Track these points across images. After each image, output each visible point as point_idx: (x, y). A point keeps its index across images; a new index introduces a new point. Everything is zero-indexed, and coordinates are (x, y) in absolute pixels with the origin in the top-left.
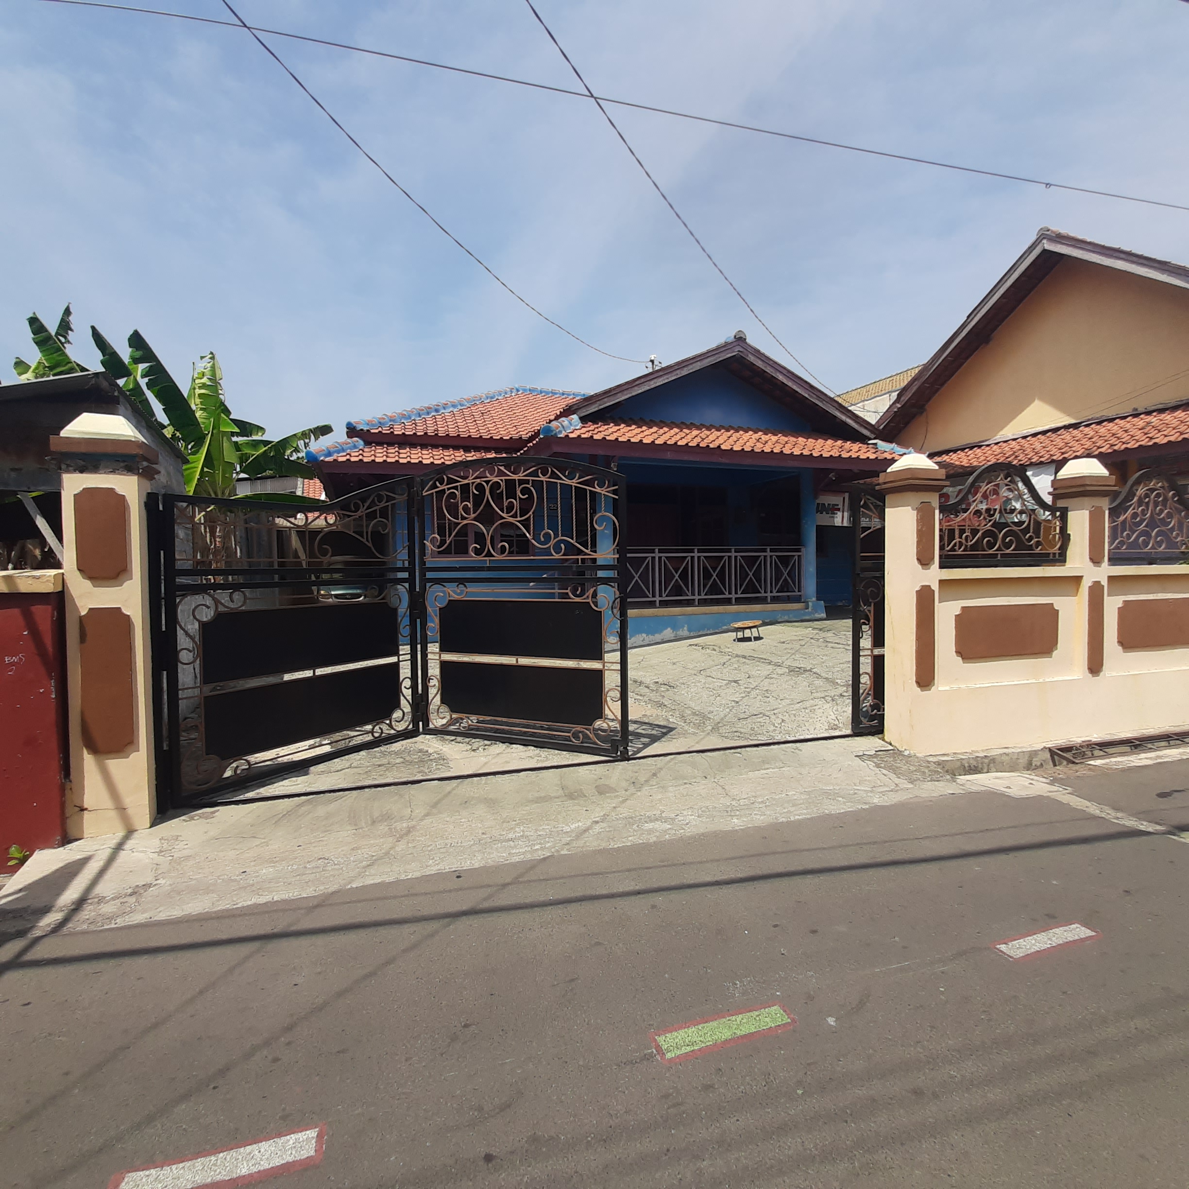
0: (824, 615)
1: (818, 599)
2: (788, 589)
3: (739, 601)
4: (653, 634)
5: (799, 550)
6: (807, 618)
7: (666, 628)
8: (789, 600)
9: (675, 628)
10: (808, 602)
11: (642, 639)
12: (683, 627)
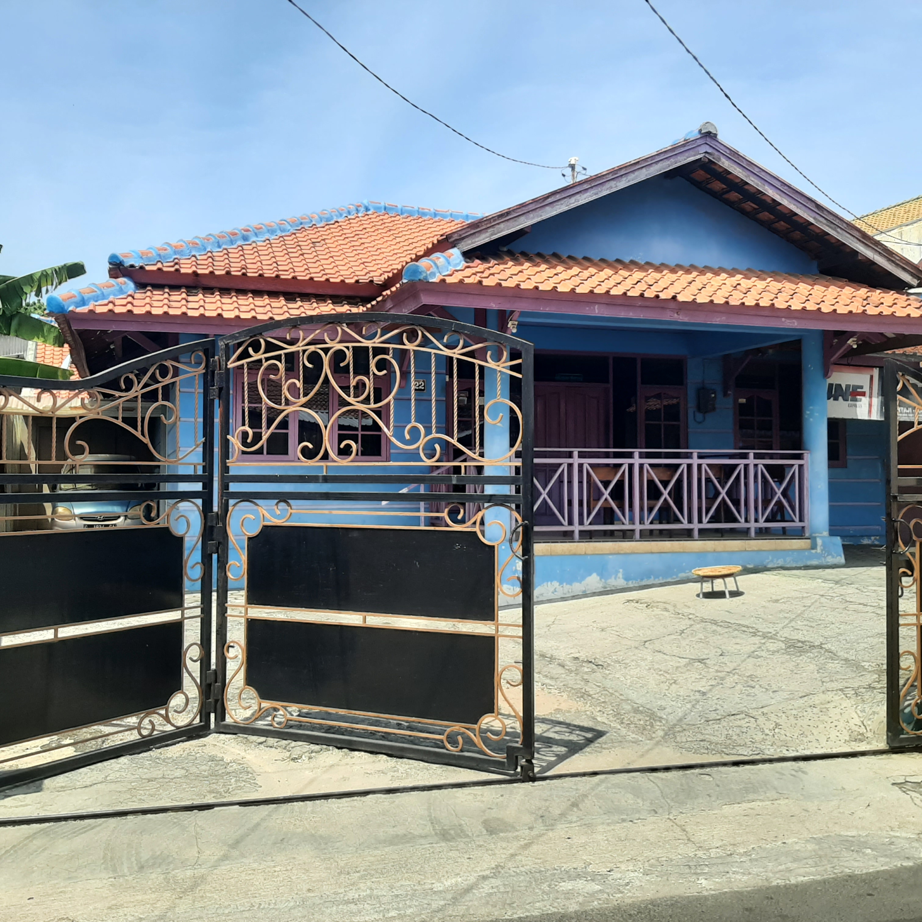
0: (842, 560)
1: (832, 533)
2: (783, 516)
3: (704, 534)
4: (570, 583)
5: (799, 457)
6: (815, 562)
7: (590, 575)
8: (784, 534)
9: (603, 573)
10: (815, 538)
11: (553, 589)
12: (617, 572)
